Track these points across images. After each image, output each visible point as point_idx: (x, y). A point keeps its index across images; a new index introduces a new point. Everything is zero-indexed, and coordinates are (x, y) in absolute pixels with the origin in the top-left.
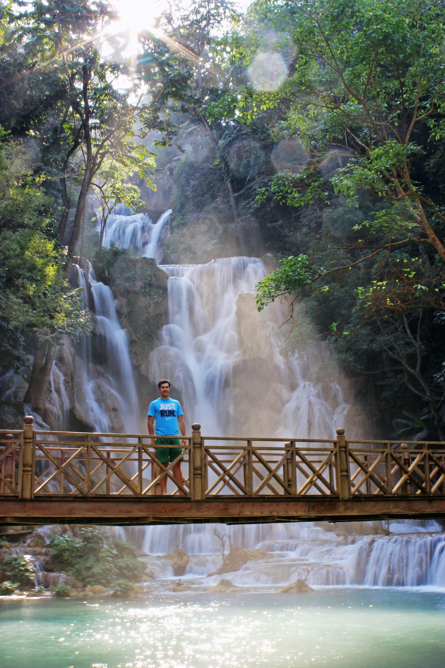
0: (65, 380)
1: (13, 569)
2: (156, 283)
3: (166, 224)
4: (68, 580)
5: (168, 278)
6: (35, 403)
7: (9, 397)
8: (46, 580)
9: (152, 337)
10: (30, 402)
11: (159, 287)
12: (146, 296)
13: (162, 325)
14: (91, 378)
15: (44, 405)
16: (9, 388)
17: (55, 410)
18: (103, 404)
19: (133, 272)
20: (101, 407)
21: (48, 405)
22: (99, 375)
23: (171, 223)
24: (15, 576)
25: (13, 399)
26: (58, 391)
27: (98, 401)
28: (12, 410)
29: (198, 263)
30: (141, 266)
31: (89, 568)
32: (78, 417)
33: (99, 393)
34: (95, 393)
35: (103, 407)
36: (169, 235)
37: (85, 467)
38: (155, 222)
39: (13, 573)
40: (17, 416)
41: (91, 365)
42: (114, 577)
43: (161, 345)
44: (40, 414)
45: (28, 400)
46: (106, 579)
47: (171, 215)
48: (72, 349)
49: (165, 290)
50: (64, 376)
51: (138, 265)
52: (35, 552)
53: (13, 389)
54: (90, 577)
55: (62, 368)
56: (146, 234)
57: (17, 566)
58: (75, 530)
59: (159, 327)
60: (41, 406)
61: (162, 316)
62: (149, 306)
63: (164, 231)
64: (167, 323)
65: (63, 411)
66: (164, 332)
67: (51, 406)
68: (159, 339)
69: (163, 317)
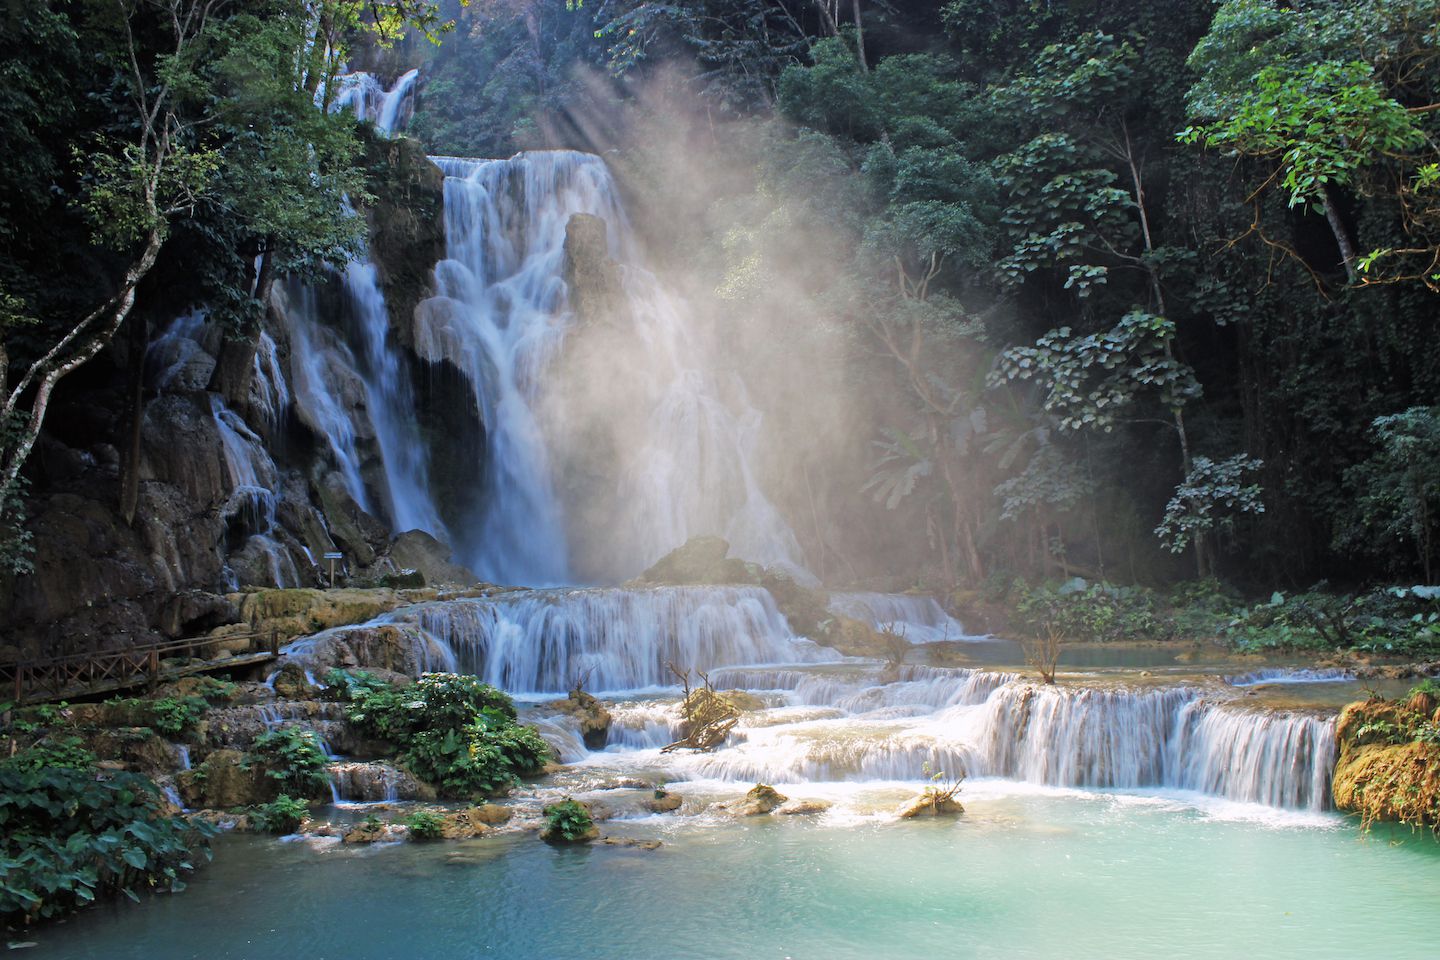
0: (277, 351)
1: (284, 762)
2: (424, 186)
3: (407, 93)
4: (403, 781)
5: (443, 178)
6: (231, 392)
7: (174, 380)
8: (353, 783)
9: (417, 281)
10: (220, 391)
11: (428, 193)
12: (406, 208)
13: (435, 262)
14: (315, 349)
15: (247, 397)
16: (172, 363)
17: (264, 406)
18: (339, 396)
19: (384, 163)
20: (335, 400)
21: (252, 398)
22: (330, 343)
23: (416, 92)
24: (291, 779)
25: (183, 383)
26: (267, 371)
27: (330, 391)
28: (188, 404)
29: (490, 158)
30: (397, 153)
31: (451, 758)
32: (301, 419)
33: (331, 375)
34: (323, 375)
35: (339, 401)
36: (413, 113)
37: (322, 513)
38: (387, 89)
39: (285, 773)
40: (198, 417)
41: (314, 326)
42: (507, 775)
43: (435, 294)
44: (239, 414)
45: (217, 387)
46: (490, 781)
47: (416, 78)
48: (285, 294)
49: (439, 197)
50: (275, 342)
51: (392, 152)
52: (305, 711)
53: (180, 364)
54: (453, 776)
55: (271, 329)
56: (373, 108)
57: (291, 756)
58: (362, 653)
59: (430, 263)
60: (242, 399)
61: (433, 244)
62: (413, 226)
63: (404, 104)
64: (443, 257)
65: (277, 408)
66: (437, 272)
67: (255, 399)
68: (429, 282)
69: (436, 245)
